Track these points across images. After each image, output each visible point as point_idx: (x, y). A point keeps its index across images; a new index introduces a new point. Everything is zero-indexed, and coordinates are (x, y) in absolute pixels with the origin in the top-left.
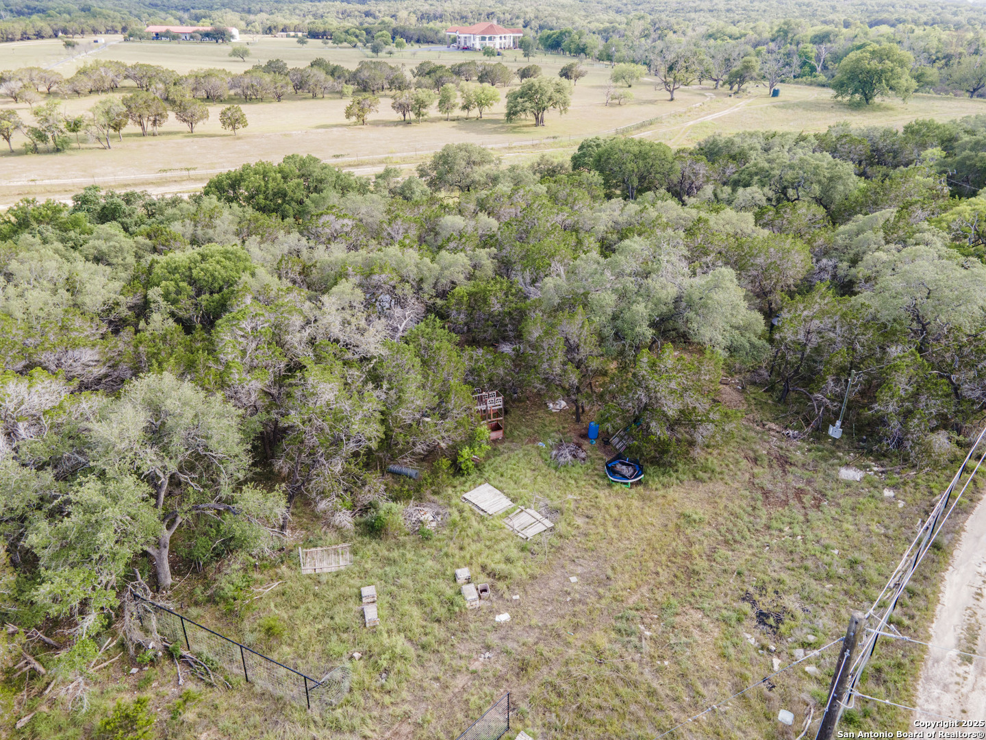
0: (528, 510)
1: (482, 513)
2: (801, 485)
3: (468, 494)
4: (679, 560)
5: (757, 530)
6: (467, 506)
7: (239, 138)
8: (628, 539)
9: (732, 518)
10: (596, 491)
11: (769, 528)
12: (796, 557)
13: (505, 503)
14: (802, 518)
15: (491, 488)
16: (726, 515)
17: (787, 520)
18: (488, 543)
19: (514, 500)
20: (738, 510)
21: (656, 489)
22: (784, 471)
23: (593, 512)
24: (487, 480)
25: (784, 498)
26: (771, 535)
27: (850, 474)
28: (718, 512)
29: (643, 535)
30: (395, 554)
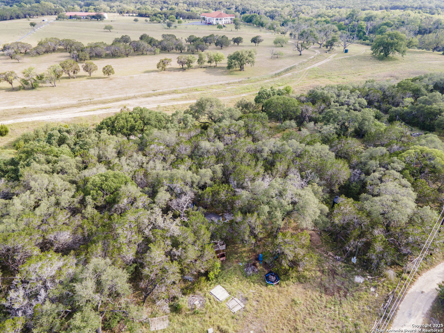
0: (235, 298)
1: (218, 300)
2: (339, 285)
3: (213, 290)
4: (291, 323)
5: (321, 308)
6: (212, 297)
7: (111, 79)
8: (272, 312)
9: (312, 301)
10: (261, 288)
11: (326, 307)
12: (335, 322)
13: (226, 295)
14: (339, 302)
15: (221, 287)
16: (310, 300)
17: (333, 303)
18: (220, 315)
19: (230, 293)
20: (315, 298)
21: (284, 287)
22: (334, 277)
23: (260, 299)
24: (219, 283)
25: (332, 291)
26: (326, 310)
27: (359, 279)
28: (307, 299)
29: (278, 310)
30: (185, 321)
